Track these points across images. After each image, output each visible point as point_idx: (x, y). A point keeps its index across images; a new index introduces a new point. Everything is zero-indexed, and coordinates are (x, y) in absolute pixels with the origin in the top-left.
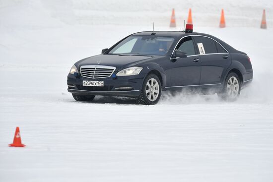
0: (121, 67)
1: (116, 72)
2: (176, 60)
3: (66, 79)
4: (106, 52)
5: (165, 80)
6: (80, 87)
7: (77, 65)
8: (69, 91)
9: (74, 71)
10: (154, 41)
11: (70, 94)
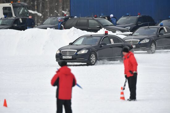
0: (79, 50)
1: (77, 52)
2: (102, 46)
3: (55, 56)
4: (71, 44)
5: (98, 55)
6: (61, 59)
7: (60, 50)
8: (57, 61)
9: (58, 52)
10: (91, 39)
11: (57, 62)
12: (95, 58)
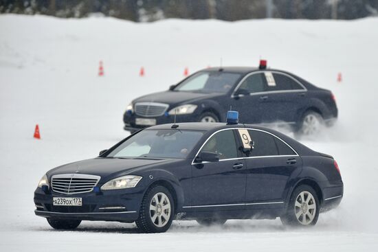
12: (168, 206)
